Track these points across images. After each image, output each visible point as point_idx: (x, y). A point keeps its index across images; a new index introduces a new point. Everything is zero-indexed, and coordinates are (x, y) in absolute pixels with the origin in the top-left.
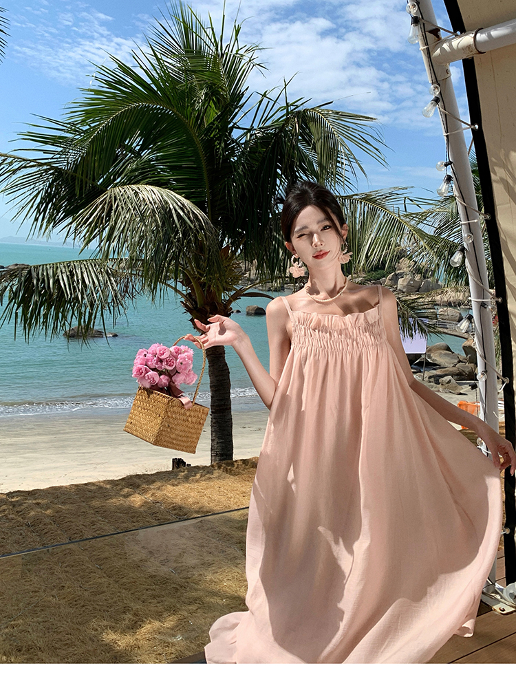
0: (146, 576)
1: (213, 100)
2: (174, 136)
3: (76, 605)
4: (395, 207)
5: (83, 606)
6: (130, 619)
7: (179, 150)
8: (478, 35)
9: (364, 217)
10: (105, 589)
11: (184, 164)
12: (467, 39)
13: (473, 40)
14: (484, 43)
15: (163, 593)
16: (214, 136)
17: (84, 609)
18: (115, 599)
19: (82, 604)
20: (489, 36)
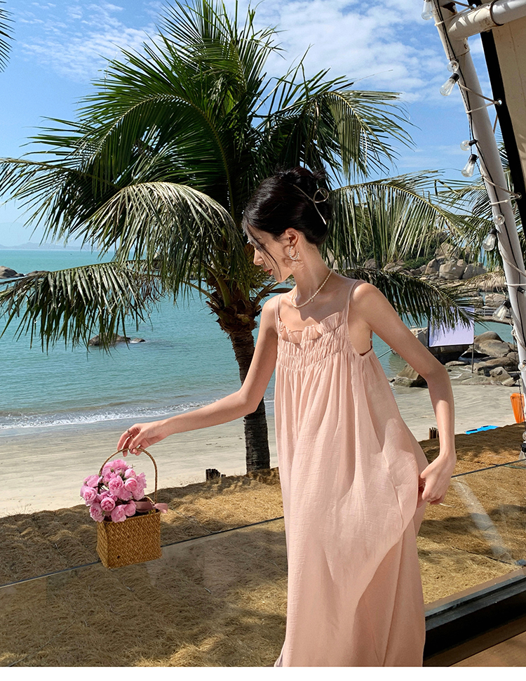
0: (180, 597)
1: (230, 90)
2: (192, 128)
3: (106, 630)
4: (425, 191)
5: (114, 632)
6: (163, 643)
7: (198, 144)
8: (495, 7)
9: (393, 203)
10: (137, 612)
11: (203, 158)
12: (484, 12)
13: (489, 12)
14: (501, 15)
15: (198, 614)
16: (233, 127)
17: (114, 634)
18: (147, 623)
19: (113, 629)
20: (506, 7)
